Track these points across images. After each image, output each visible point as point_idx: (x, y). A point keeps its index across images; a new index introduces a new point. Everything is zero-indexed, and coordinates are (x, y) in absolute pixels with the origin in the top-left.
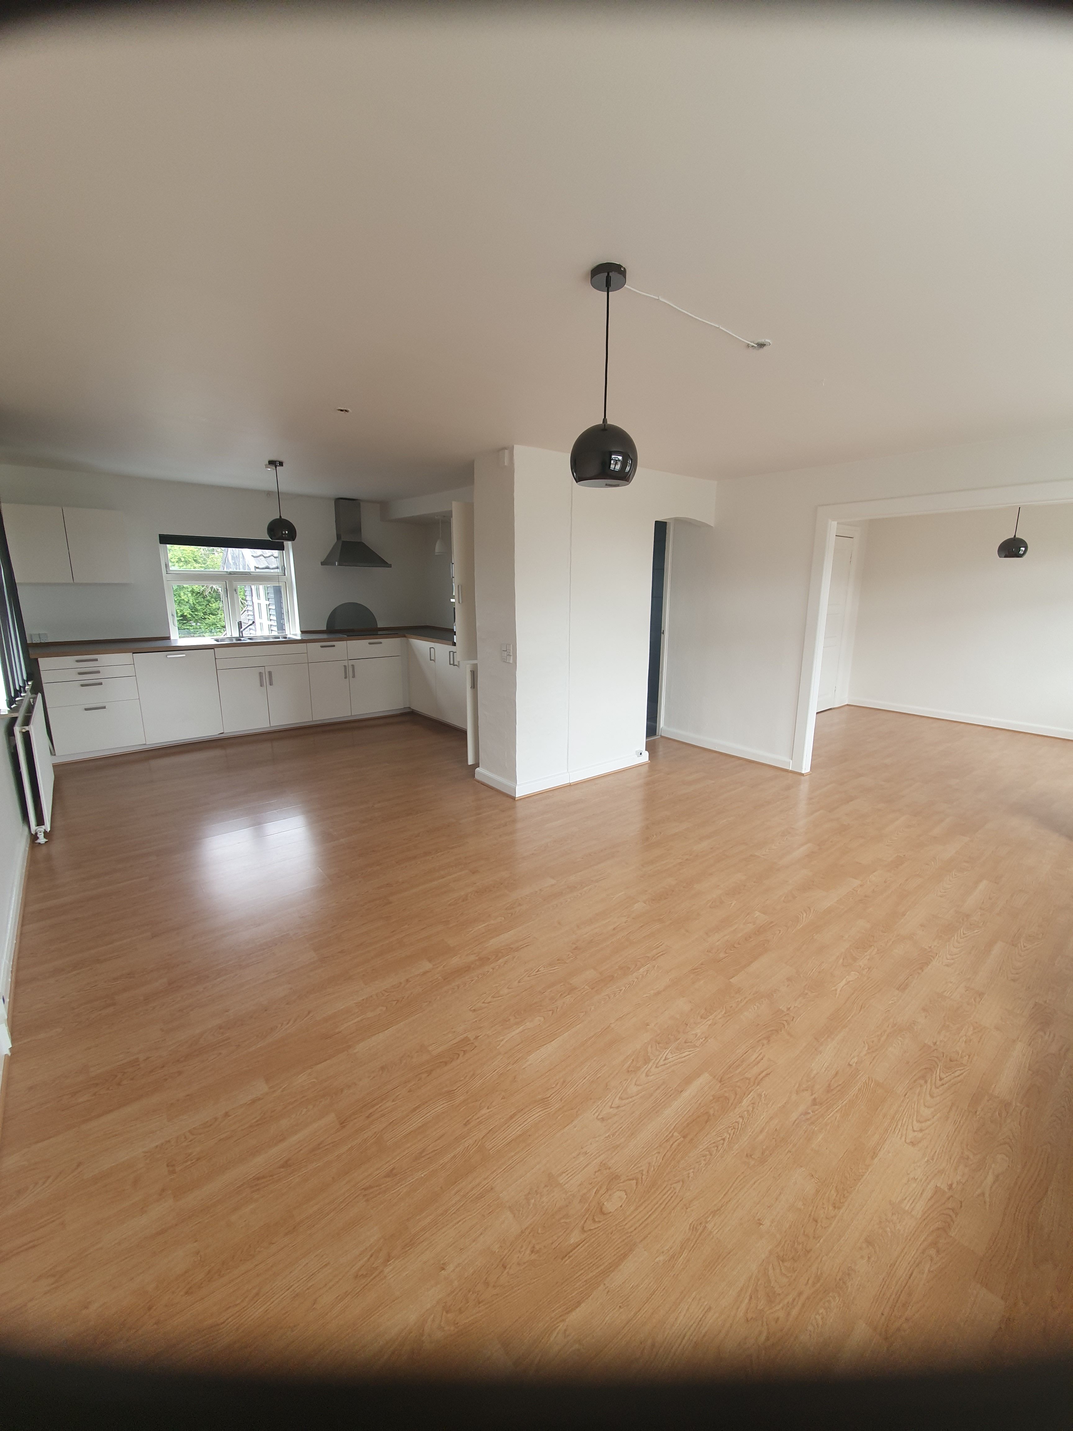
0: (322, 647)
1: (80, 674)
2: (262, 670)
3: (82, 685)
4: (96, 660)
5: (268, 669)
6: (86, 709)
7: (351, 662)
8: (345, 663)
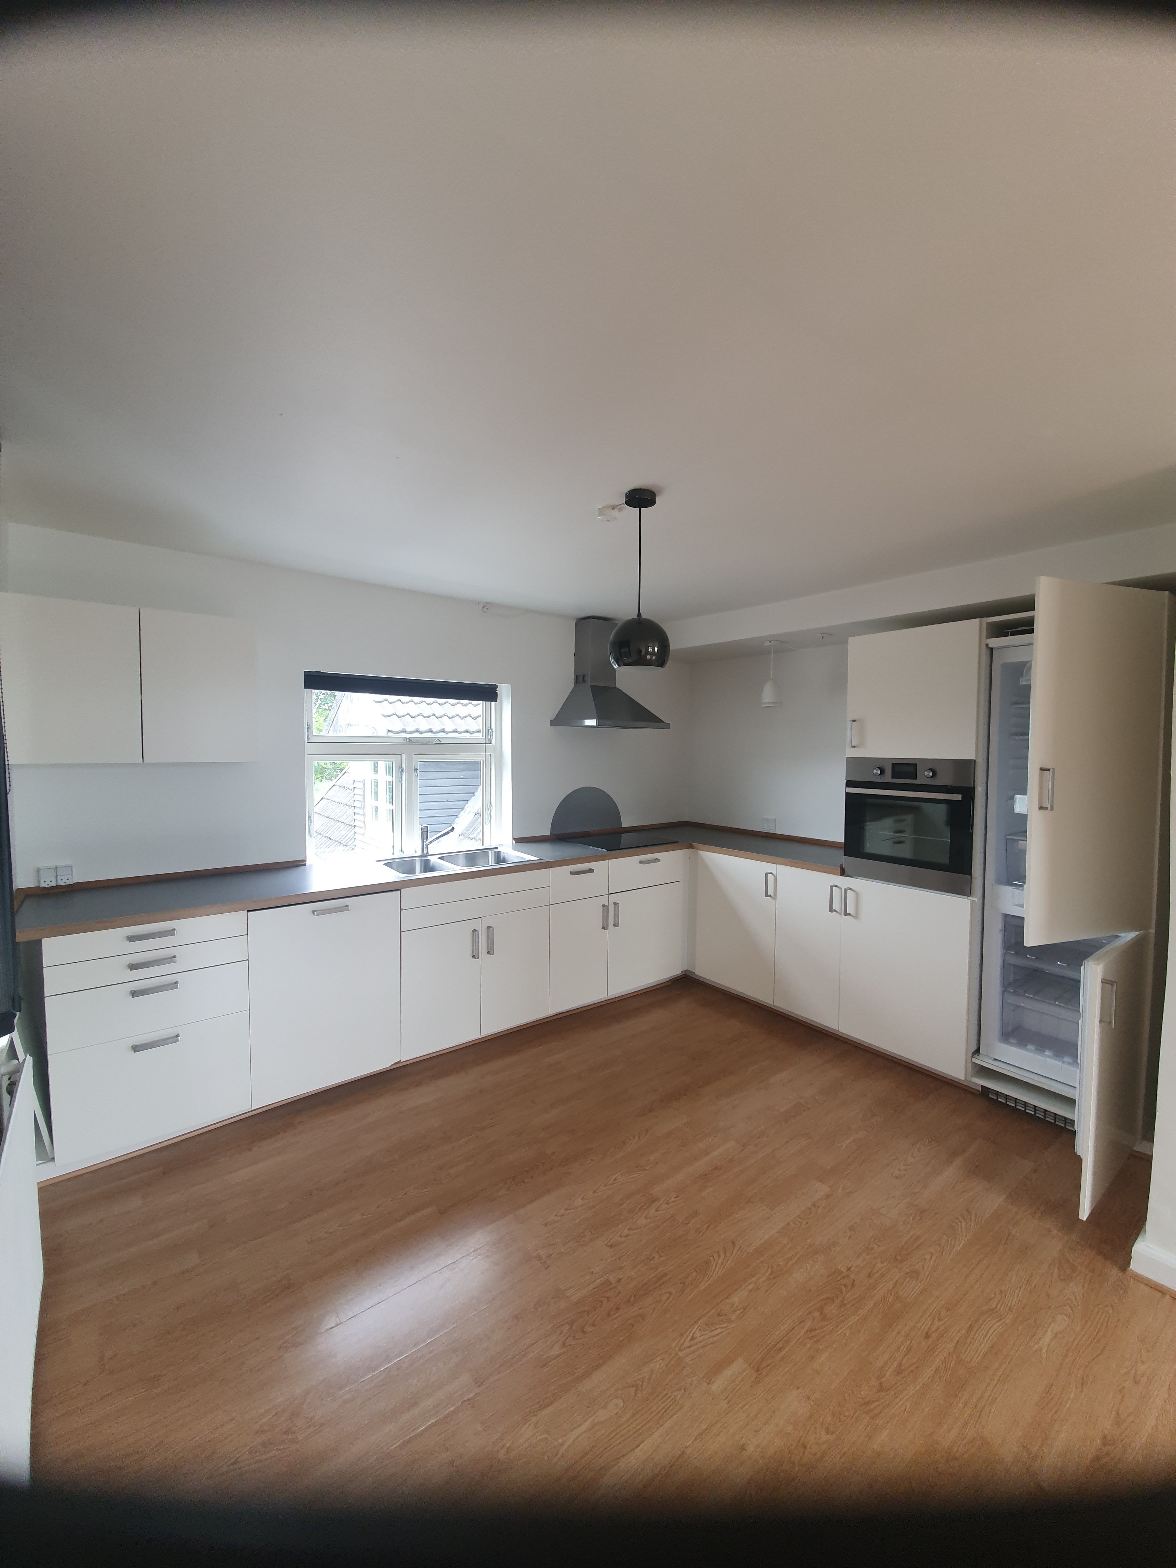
0: (572, 873)
1: (133, 967)
2: (475, 925)
3: (134, 994)
4: (171, 932)
5: (486, 923)
6: (136, 1048)
7: (614, 898)
8: (604, 900)
